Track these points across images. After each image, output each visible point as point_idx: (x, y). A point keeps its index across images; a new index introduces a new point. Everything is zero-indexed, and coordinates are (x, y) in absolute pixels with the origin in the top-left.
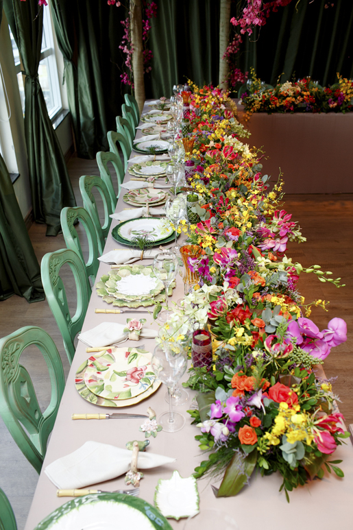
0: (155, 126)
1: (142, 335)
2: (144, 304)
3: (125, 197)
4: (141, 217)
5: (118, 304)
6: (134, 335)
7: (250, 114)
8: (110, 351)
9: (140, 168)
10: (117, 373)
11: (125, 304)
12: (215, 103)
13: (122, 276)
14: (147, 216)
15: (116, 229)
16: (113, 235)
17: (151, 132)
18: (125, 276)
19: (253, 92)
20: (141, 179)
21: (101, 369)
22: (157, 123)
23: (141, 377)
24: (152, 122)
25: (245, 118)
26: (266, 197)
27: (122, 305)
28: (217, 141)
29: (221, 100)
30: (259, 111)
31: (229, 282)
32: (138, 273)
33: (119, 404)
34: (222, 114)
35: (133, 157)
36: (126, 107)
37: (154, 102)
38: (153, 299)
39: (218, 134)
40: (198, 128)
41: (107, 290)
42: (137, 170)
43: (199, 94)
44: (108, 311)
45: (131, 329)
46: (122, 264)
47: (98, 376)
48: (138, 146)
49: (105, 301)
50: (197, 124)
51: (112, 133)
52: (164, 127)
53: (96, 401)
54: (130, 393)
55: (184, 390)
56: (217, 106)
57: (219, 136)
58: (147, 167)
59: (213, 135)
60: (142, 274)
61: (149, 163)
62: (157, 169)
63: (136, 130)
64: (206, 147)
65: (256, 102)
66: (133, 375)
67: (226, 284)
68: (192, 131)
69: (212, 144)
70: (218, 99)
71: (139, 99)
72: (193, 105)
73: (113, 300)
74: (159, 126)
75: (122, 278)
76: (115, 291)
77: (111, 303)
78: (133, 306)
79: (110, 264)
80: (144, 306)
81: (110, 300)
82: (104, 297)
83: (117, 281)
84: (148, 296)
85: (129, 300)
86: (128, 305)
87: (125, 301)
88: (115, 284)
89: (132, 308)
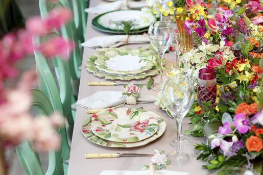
1: (140, 99)
2: (137, 78)
4: (119, 10)
5: (111, 78)
8: (111, 110)
10: (121, 126)
11: (118, 78)
13: (110, 56)
14: (126, 8)
15: (95, 20)
16: (93, 24)
18: (113, 57)
21: (105, 123)
23: (145, 128)
27: (115, 79)
31: (224, 40)
32: (126, 54)
33: (128, 146)
38: (145, 73)
41: (97, 67)
44: (101, 83)
45: (130, 92)
46: (108, 47)
47: (104, 128)
53: (106, 144)
60: (130, 55)
66: (137, 127)
67: (223, 43)
73: (105, 75)
75: (110, 58)
76: (106, 68)
77: (104, 78)
78: (126, 78)
79: (95, 48)
80: (137, 79)
81: (102, 75)
82: (96, 73)
83: (105, 60)
84: (140, 72)
85: (121, 75)
86: (120, 79)
87: (117, 75)
88: (104, 62)
89: (125, 81)
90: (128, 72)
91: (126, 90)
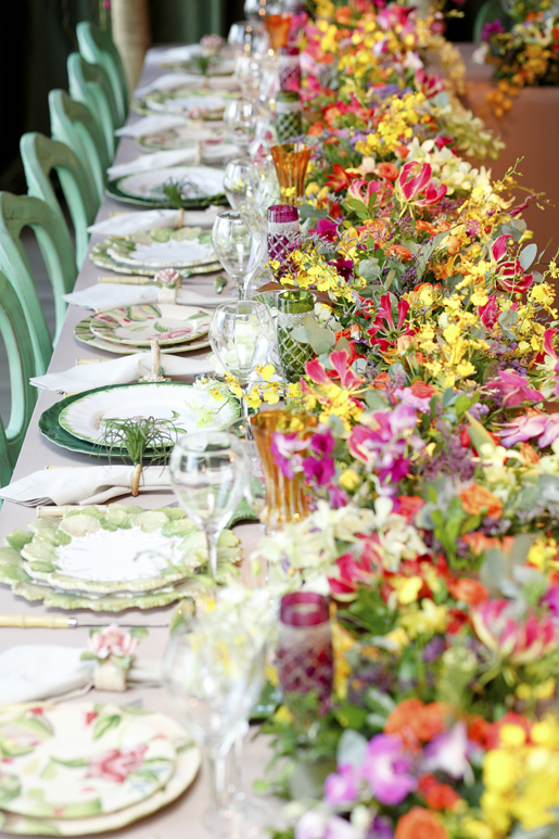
0: (183, 126)
1: (135, 674)
2: (142, 603)
3: (83, 328)
4: (135, 383)
5: (63, 603)
6: (110, 675)
7: (513, 92)
8: (38, 711)
9: (132, 248)
10: (60, 762)
11: (84, 604)
12: (385, 50)
13: (75, 533)
14: (155, 378)
15: (52, 414)
16: (44, 428)
17: (168, 144)
18: (84, 534)
19: (524, 17)
20: (135, 279)
21: (13, 751)
22: (191, 117)
23: (132, 768)
24: (173, 114)
25: (494, 104)
26: (525, 301)
27: (74, 607)
28: (385, 157)
29: (409, 40)
30: (542, 81)
32: (126, 526)
34: (409, 81)
35: (106, 218)
36: (84, 64)
37: (181, 54)
38: (170, 589)
39: (387, 135)
40: (324, 124)
41: (26, 566)
42: (121, 253)
43: (333, 22)
44: (31, 620)
45: (103, 653)
46: (74, 504)
48: (124, 186)
49: (20, 598)
50: (324, 111)
51: (36, 142)
52: (215, 130)
53: (1, 823)
54: (98, 804)
55: (259, 802)
56: (395, 60)
57: (392, 142)
58: (155, 245)
59: (372, 139)
60: (136, 529)
61: (163, 235)
62: (190, 251)
63: (117, 140)
64: (349, 177)
65: (532, 51)
66: (110, 765)
67: (384, 505)
68: (308, 132)
69: (368, 164)
70: (399, 38)
71: (130, 44)
72: (312, 53)
73: (47, 593)
74: (198, 125)
75: (74, 539)
76: (52, 570)
77: (40, 602)
78: (107, 605)
79: (34, 504)
80: (142, 606)
81: (37, 594)
82: (19, 586)
83: (57, 546)
84: (154, 584)
85: (95, 594)
86: (92, 606)
87: (82, 595)
88: (52, 552)
89: (103, 613)
90: (120, 583)
91: (92, 645)
